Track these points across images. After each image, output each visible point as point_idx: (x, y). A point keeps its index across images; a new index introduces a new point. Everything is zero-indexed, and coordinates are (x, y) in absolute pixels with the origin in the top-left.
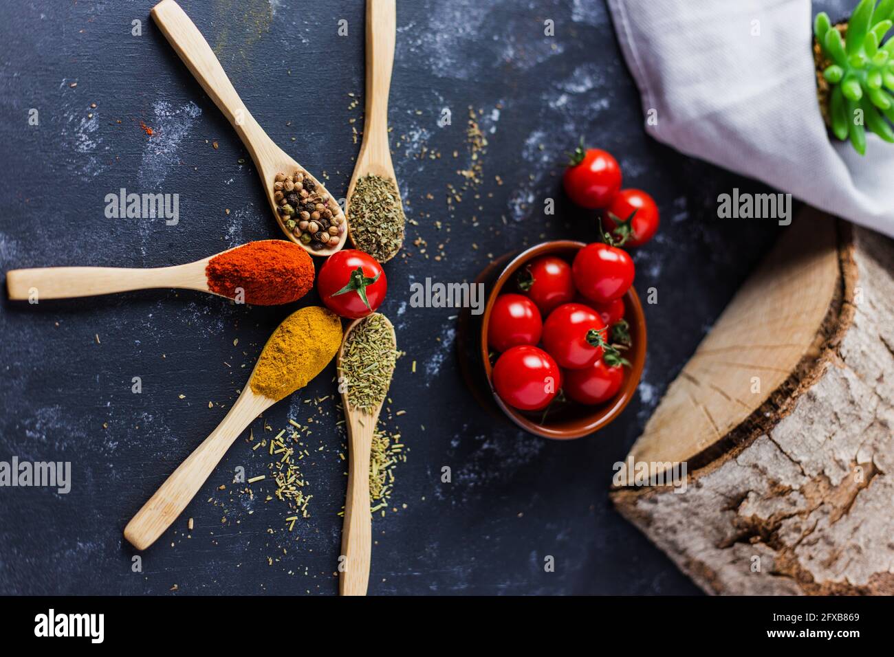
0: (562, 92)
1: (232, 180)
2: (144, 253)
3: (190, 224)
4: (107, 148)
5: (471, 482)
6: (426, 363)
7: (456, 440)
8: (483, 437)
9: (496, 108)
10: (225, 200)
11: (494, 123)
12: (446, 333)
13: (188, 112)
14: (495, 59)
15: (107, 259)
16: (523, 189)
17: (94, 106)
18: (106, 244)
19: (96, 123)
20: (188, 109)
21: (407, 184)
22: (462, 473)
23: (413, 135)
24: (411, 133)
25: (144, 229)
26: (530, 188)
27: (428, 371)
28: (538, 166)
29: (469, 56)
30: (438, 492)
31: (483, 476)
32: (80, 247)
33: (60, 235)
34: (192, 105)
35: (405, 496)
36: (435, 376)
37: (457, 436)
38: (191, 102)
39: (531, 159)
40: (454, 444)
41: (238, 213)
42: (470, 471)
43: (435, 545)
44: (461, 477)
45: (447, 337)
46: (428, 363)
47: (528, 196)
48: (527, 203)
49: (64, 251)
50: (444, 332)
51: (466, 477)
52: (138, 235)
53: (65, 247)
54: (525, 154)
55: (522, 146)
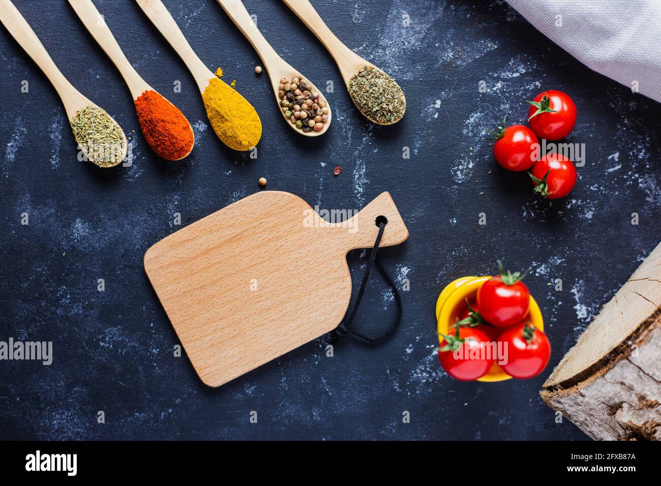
0: (498, 79)
1: (230, 172)
2: (171, 225)
3: (202, 204)
4: (143, 158)
5: (424, 379)
6: (383, 292)
7: (410, 348)
8: (433, 346)
9: (439, 98)
10: (226, 186)
11: (437, 110)
12: (400, 270)
13: (198, 129)
14: (437, 61)
15: (146, 231)
16: (464, 158)
17: (134, 131)
18: (145, 221)
19: (136, 142)
20: (198, 126)
21: (364, 162)
22: (416, 373)
23: (369, 126)
24: (367, 125)
25: (171, 210)
26: (470, 157)
27: (386, 298)
28: (477, 139)
29: (414, 62)
30: (395, 386)
31: (434, 375)
32: (129, 224)
33: (116, 217)
34: (200, 124)
35: (369, 388)
36: (391, 302)
37: (411, 345)
38: (200, 121)
39: (470, 134)
40: (409, 351)
41: (236, 194)
42: (422, 371)
43: (394, 424)
44: (415, 375)
45: (401, 274)
46: (385, 292)
47: (468, 164)
48: (467, 168)
49: (118, 227)
50: (398, 270)
51: (419, 375)
52: (167, 214)
53: (119, 225)
54: (465, 131)
55: (462, 125)
